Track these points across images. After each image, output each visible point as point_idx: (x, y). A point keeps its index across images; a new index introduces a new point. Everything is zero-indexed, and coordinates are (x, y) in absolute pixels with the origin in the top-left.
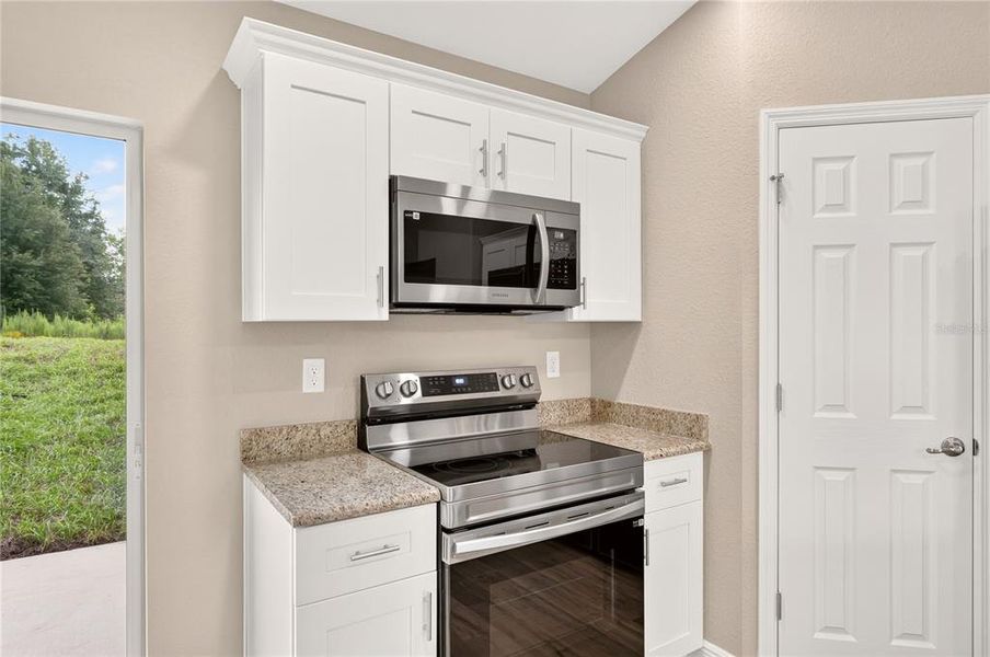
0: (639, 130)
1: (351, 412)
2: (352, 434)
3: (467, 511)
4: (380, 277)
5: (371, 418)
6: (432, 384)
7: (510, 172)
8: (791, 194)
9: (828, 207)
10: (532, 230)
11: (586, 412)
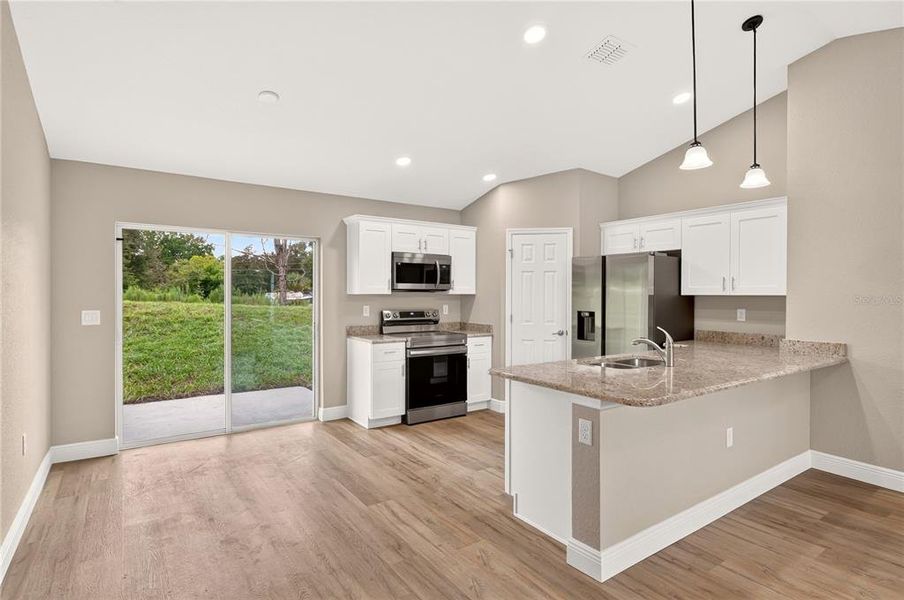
0: (475, 229)
1: (376, 322)
2: (378, 329)
3: (412, 344)
4: (389, 282)
5: (383, 324)
6: (403, 314)
7: (428, 247)
8: (515, 255)
9: (527, 259)
10: (435, 265)
11: (458, 327)
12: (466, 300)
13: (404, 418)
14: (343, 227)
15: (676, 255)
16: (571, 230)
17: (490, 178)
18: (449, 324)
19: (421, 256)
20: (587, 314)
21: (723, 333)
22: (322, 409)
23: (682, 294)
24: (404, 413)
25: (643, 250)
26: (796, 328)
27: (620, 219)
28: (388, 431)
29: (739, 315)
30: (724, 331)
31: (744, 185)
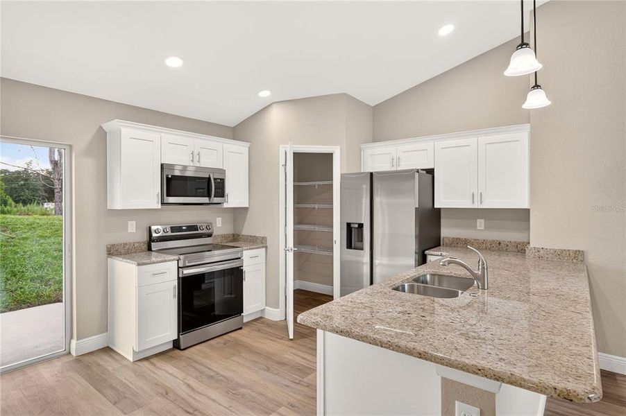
0: (248, 144)
1: (145, 238)
2: (146, 246)
3: (185, 262)
4: (158, 195)
5: (151, 240)
6: (175, 229)
7: (202, 160)
10: (209, 179)
11: (231, 238)
12: (238, 214)
13: (176, 344)
14: (102, 135)
15: (431, 172)
16: (339, 147)
17: (265, 94)
18: (222, 236)
19: (193, 169)
20: (357, 226)
21: (464, 239)
22: (74, 342)
23: (435, 207)
24: (176, 338)
25: (399, 169)
26: (540, 236)
27: (374, 141)
28: (158, 362)
29: (478, 224)
30: (466, 237)
31: (526, 106)
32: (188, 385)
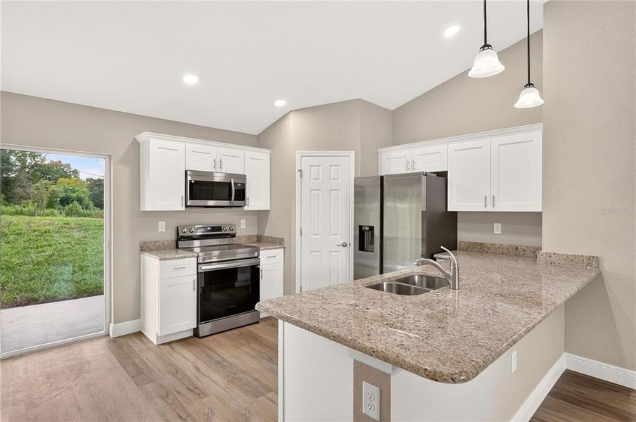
0: (269, 151)
1: (174, 237)
2: (174, 244)
3: (204, 259)
4: (182, 199)
5: (179, 239)
7: (223, 167)
8: (304, 175)
9: (315, 179)
10: (230, 183)
11: (255, 239)
12: (261, 216)
13: (196, 331)
14: (136, 145)
15: (443, 175)
16: (353, 152)
17: (280, 103)
18: (246, 237)
20: (367, 229)
21: (482, 243)
22: (112, 325)
23: (449, 209)
24: (196, 327)
25: (414, 171)
26: (552, 241)
27: (393, 144)
28: (177, 347)
29: (495, 228)
30: (483, 242)
31: (518, 105)
32: (197, 368)
